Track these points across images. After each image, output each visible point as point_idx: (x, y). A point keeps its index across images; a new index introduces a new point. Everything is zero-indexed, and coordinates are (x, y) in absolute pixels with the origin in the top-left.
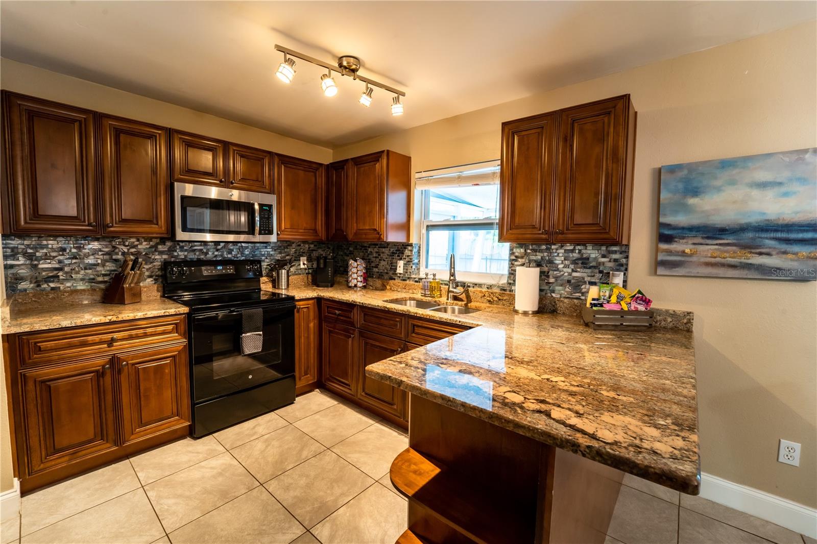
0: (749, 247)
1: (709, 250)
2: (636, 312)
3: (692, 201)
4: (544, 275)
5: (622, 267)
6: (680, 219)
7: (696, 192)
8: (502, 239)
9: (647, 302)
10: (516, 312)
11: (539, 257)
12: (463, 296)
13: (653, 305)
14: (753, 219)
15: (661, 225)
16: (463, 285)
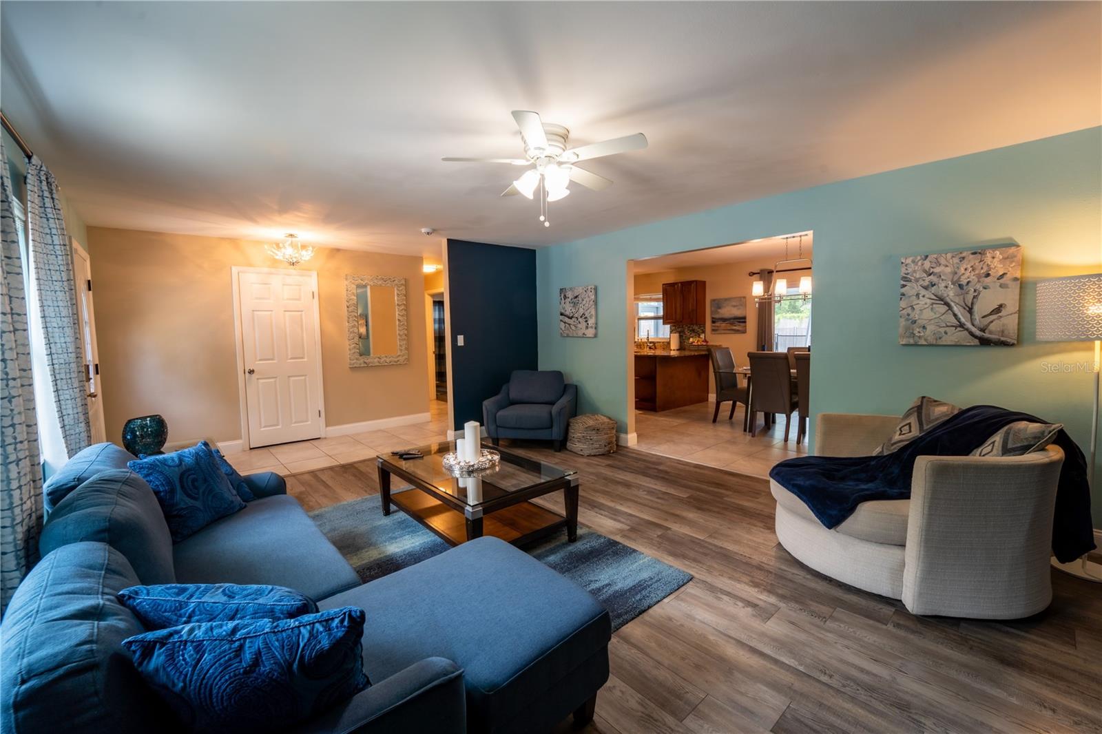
0: (732, 324)
1: (724, 325)
2: (702, 345)
3: (719, 310)
4: (681, 337)
5: (704, 332)
6: (717, 316)
7: (720, 308)
8: (664, 323)
9: (707, 342)
10: (671, 350)
11: (680, 330)
12: (653, 347)
13: (710, 344)
14: (732, 316)
15: (713, 318)
16: (653, 342)
